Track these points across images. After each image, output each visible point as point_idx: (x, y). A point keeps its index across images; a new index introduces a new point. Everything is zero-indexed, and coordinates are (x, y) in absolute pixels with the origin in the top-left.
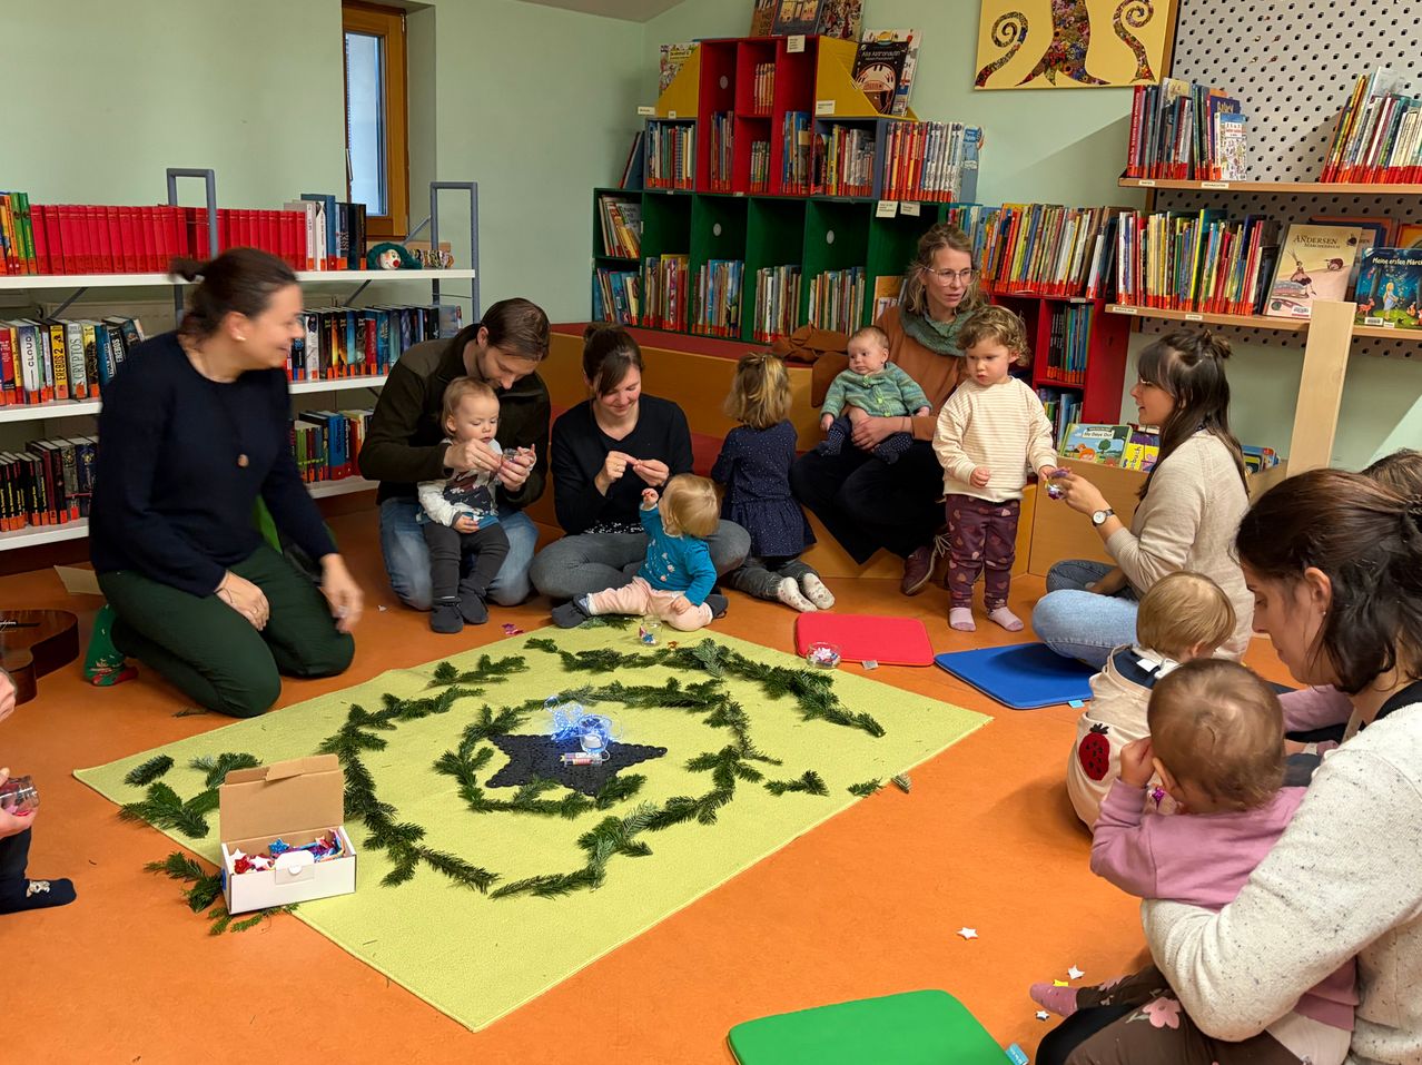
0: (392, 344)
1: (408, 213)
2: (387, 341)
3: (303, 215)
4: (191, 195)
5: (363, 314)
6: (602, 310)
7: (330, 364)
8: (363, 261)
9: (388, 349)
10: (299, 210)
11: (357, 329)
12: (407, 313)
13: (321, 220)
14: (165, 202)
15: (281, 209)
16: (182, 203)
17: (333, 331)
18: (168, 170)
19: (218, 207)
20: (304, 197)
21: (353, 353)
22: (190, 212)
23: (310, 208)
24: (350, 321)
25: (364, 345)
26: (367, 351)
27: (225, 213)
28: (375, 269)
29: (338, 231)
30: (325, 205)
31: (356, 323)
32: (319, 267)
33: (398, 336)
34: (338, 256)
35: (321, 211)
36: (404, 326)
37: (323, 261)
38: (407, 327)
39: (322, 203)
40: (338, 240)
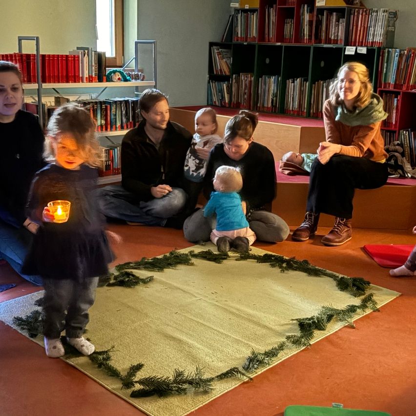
0: (117, 116)
1: (123, 55)
2: (115, 115)
3: (78, 57)
4: (29, 48)
5: (105, 102)
6: (212, 100)
8: (105, 78)
9: (116, 119)
10: (76, 54)
11: (101, 109)
12: (124, 102)
13: (86, 59)
14: (17, 52)
15: (68, 54)
16: (24, 52)
17: (91, 110)
18: (19, 37)
19: (40, 53)
20: (78, 48)
21: (100, 120)
22: (28, 56)
23: (80, 52)
24: (99, 105)
25: (105, 116)
26: (106, 120)
27: (43, 56)
28: (109, 81)
29: (93, 64)
30: (88, 52)
31: (101, 106)
32: (85, 81)
33: (120, 113)
34: (94, 76)
35: (86, 55)
36: (123, 108)
37: (87, 78)
38: (124, 108)
39: (86, 51)
40: (93, 68)
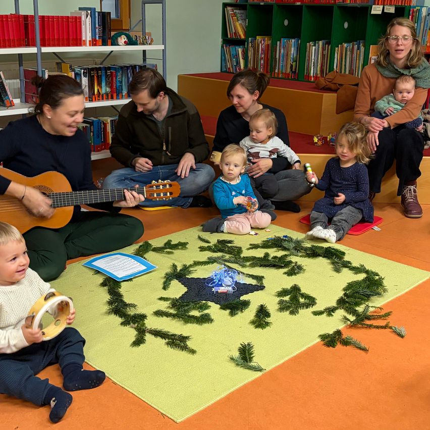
0: (124, 84)
1: (130, 17)
2: (121, 82)
3: (80, 18)
5: (109, 68)
6: (226, 66)
7: (94, 94)
8: (109, 41)
9: (122, 86)
10: (78, 16)
11: (107, 76)
12: (131, 68)
13: (89, 20)
14: (14, 12)
15: (69, 15)
16: (22, 12)
17: (95, 77)
19: (39, 15)
20: (80, 9)
21: (104, 88)
22: (26, 17)
23: (83, 14)
24: (103, 72)
25: (110, 84)
26: (111, 87)
27: (43, 18)
28: (115, 45)
29: (97, 26)
30: (91, 13)
31: (106, 73)
32: (88, 45)
33: (126, 80)
34: (97, 39)
35: (89, 16)
36: (129, 75)
37: (90, 41)
38: (131, 75)
39: (89, 12)
40: (97, 30)
